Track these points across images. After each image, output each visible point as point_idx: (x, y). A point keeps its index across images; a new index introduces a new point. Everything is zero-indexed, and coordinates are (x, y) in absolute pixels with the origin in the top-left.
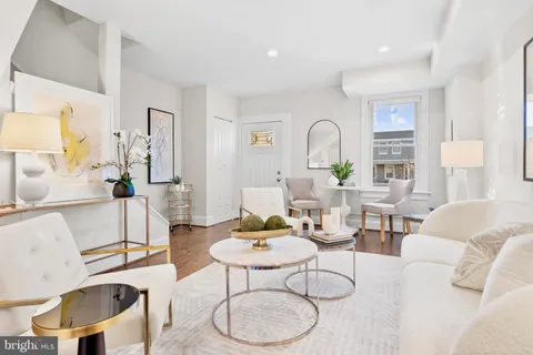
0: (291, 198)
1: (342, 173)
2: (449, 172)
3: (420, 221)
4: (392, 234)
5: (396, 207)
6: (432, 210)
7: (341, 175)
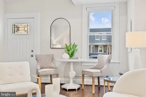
0: (39, 68)
1: (71, 51)
2: (129, 50)
3: (114, 82)
4: (99, 87)
5: (101, 72)
6: (121, 74)
7: (70, 52)
